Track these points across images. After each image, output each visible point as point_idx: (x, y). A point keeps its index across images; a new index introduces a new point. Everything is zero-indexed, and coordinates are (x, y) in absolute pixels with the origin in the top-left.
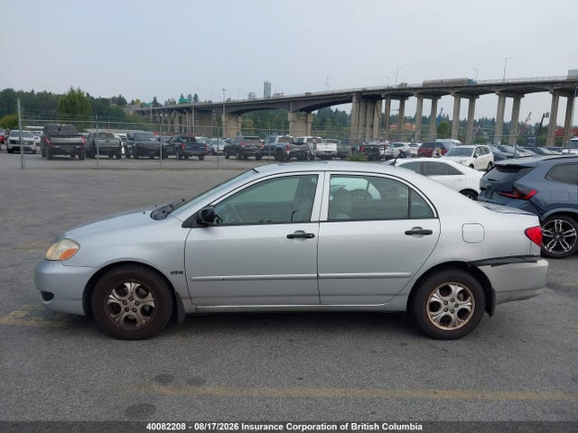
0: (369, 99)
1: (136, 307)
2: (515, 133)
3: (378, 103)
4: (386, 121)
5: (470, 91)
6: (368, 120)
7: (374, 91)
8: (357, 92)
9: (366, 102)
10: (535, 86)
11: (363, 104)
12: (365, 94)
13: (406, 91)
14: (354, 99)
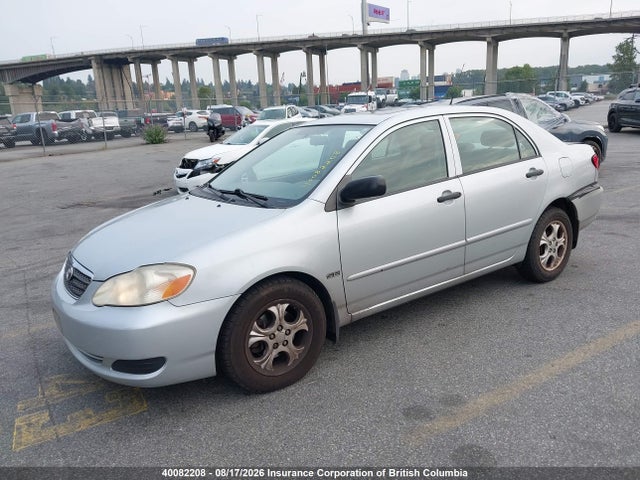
0: (114, 63)
1: (287, 338)
2: (277, 94)
3: (125, 68)
4: (139, 90)
5: (227, 51)
6: (118, 89)
7: (118, 54)
8: (95, 55)
9: (110, 68)
10: (289, 44)
11: (106, 71)
12: (107, 57)
13: (157, 53)
14: (94, 64)
